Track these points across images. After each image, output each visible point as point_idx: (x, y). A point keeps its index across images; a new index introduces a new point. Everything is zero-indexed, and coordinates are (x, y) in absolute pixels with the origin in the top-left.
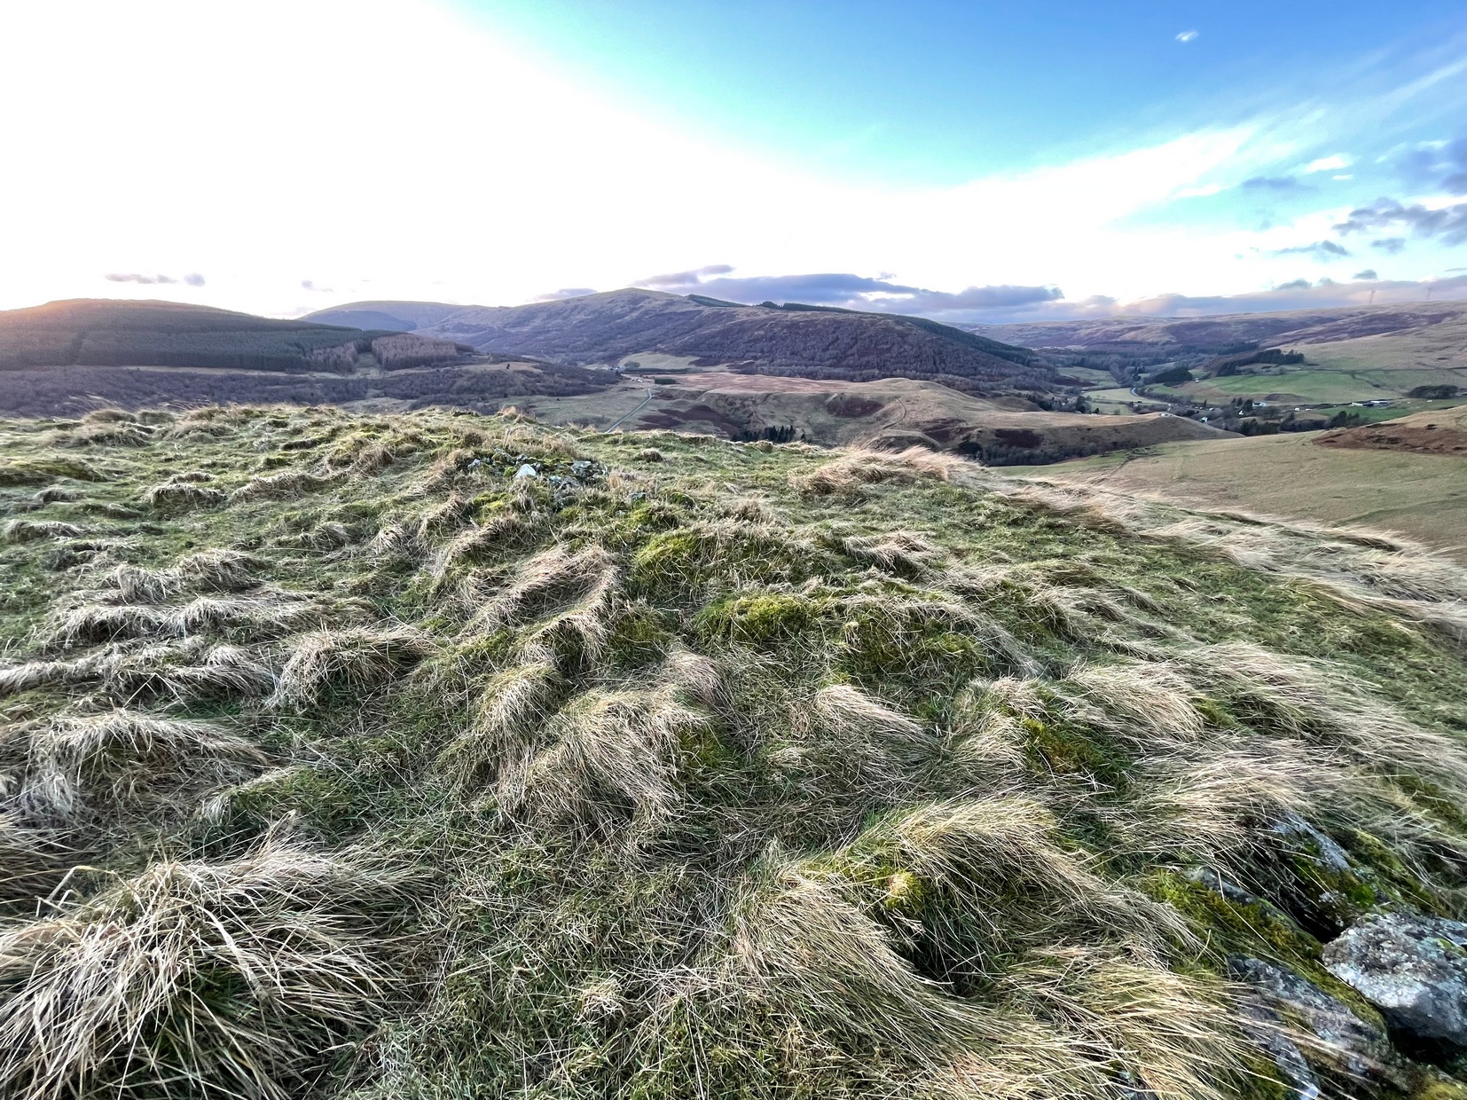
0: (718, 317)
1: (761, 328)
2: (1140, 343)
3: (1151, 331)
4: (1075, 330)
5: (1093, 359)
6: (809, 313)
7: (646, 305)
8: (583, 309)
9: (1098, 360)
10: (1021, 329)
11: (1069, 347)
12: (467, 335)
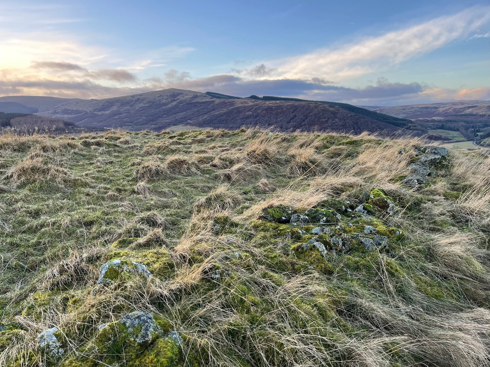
0: (224, 104)
1: (250, 110)
2: (475, 115)
3: (481, 108)
4: (436, 108)
5: (449, 125)
6: (278, 102)
7: (181, 98)
8: (143, 100)
9: (452, 125)
10: (404, 108)
11: (434, 118)
12: (70, 116)
